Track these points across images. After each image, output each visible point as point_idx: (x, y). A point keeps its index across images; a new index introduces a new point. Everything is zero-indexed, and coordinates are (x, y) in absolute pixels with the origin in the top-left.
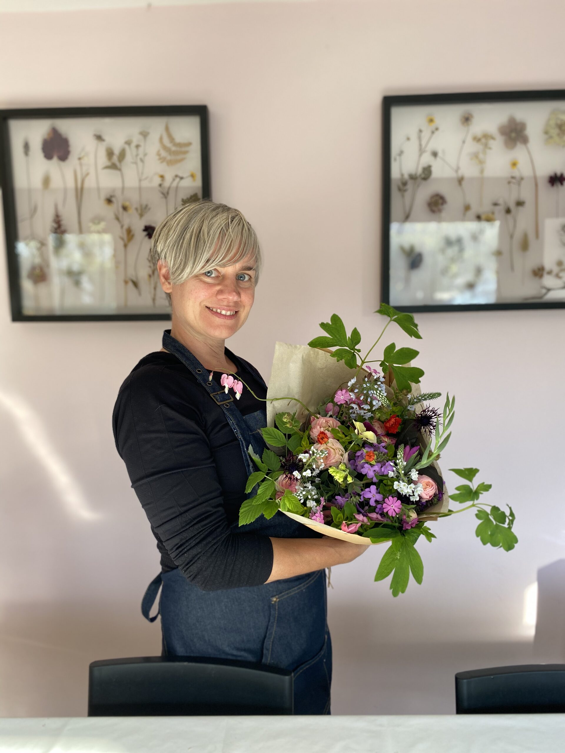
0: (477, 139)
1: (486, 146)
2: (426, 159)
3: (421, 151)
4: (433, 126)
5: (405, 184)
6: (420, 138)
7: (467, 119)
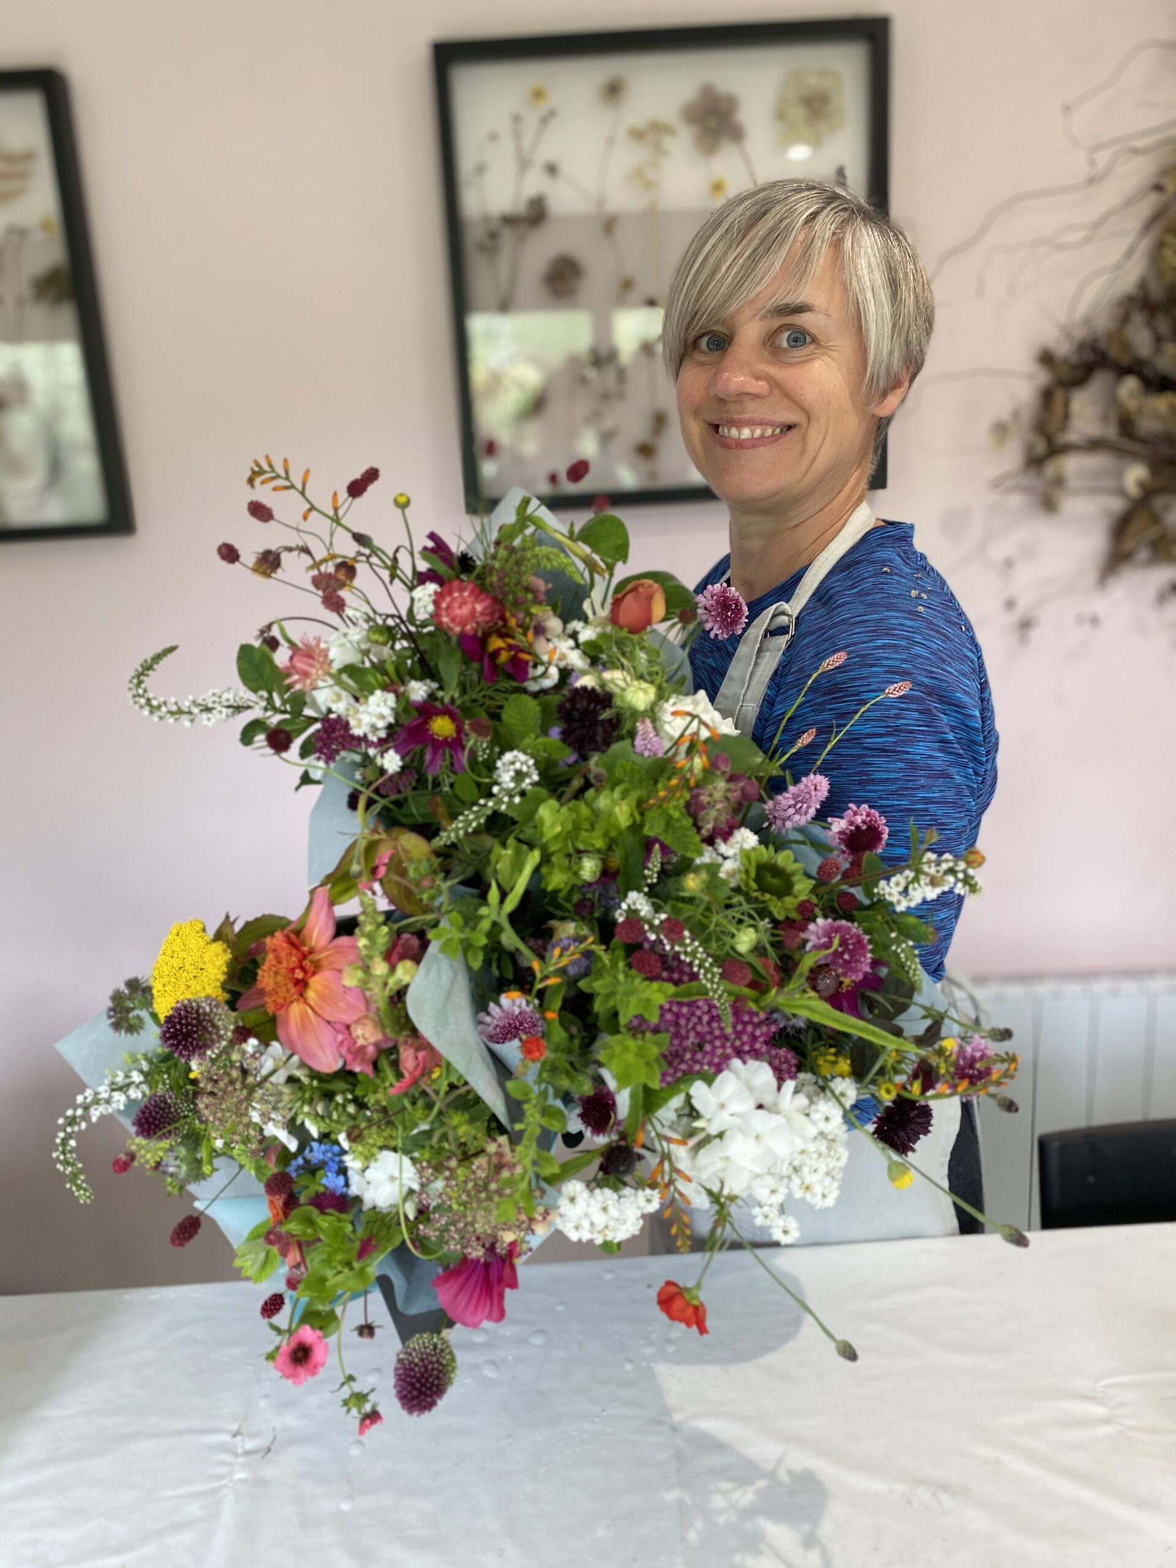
0: (637, 135)
1: (658, 150)
2: (535, 184)
3: (524, 164)
4: (542, 109)
5: (493, 236)
6: (517, 135)
7: (613, 90)
